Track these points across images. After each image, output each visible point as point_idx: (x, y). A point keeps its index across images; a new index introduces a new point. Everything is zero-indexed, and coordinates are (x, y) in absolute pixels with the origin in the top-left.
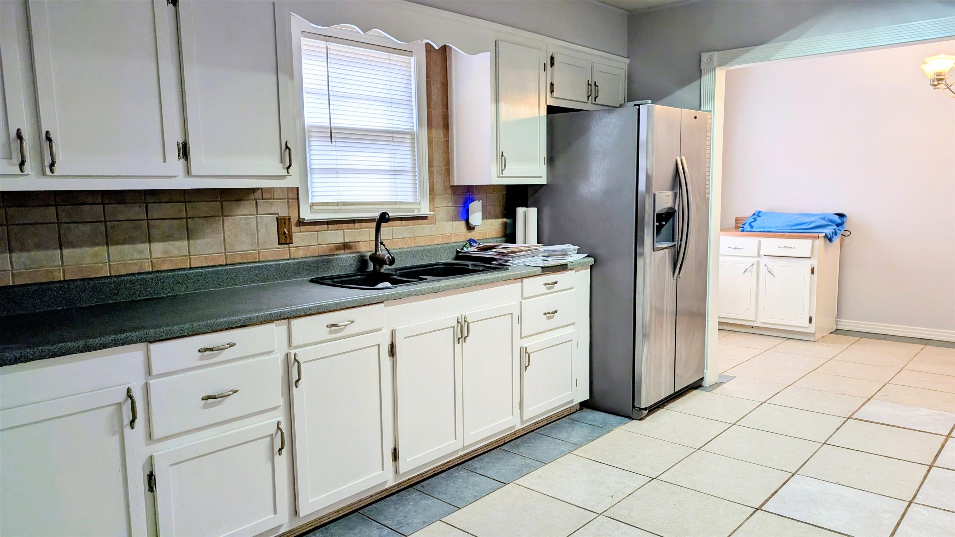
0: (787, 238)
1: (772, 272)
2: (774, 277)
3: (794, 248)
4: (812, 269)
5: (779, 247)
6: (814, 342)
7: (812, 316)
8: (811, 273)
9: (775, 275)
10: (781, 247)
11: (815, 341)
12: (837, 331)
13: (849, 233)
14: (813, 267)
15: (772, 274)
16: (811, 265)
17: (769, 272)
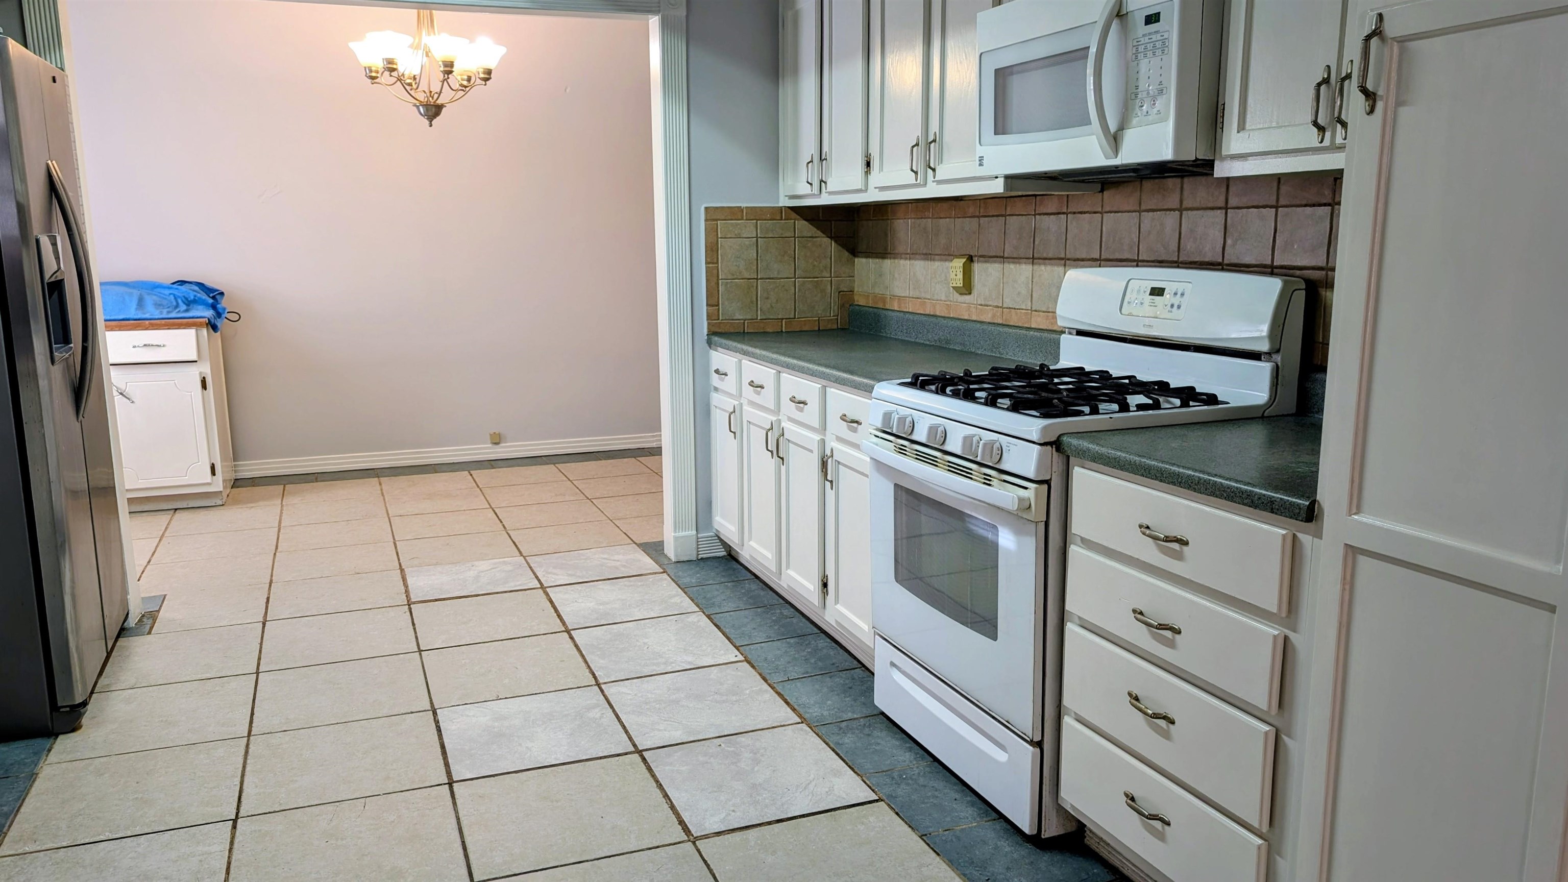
0: (147, 329)
1: (126, 393)
2: (133, 402)
3: (164, 346)
4: (202, 381)
5: (134, 347)
6: (222, 507)
7: (214, 463)
8: (202, 387)
9: (133, 400)
10: (138, 346)
11: (223, 505)
12: (237, 483)
13: (238, 317)
14: (204, 378)
15: (129, 399)
16: (201, 373)
17: (121, 394)
